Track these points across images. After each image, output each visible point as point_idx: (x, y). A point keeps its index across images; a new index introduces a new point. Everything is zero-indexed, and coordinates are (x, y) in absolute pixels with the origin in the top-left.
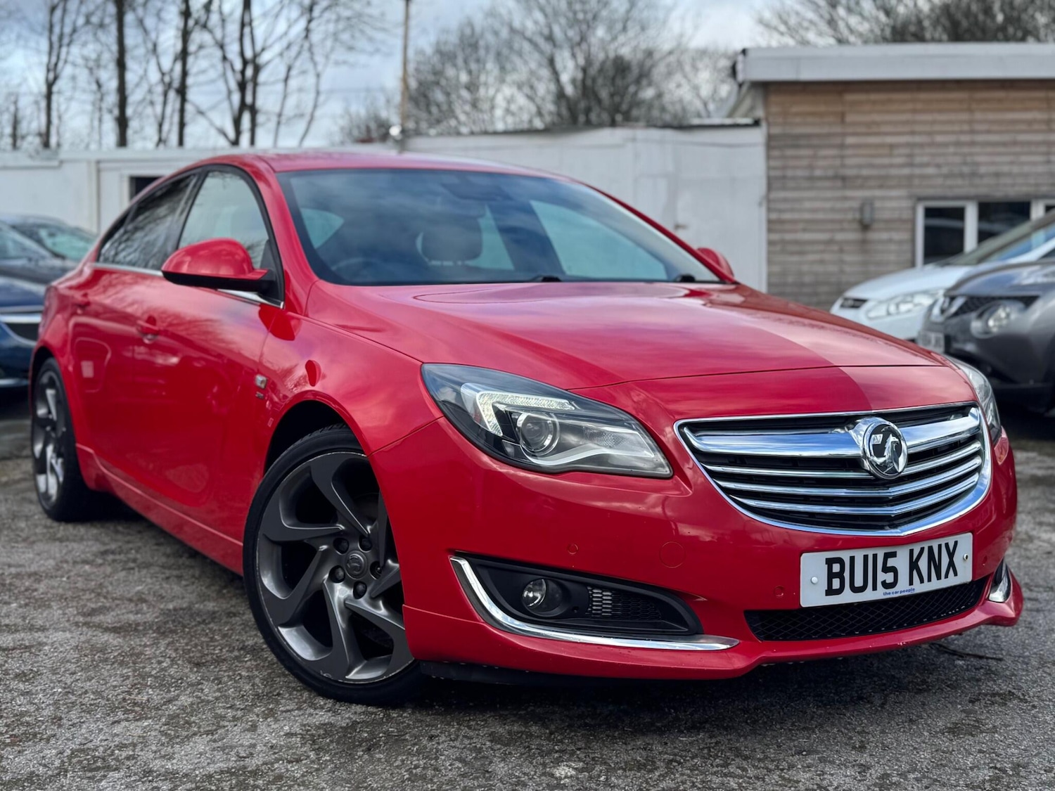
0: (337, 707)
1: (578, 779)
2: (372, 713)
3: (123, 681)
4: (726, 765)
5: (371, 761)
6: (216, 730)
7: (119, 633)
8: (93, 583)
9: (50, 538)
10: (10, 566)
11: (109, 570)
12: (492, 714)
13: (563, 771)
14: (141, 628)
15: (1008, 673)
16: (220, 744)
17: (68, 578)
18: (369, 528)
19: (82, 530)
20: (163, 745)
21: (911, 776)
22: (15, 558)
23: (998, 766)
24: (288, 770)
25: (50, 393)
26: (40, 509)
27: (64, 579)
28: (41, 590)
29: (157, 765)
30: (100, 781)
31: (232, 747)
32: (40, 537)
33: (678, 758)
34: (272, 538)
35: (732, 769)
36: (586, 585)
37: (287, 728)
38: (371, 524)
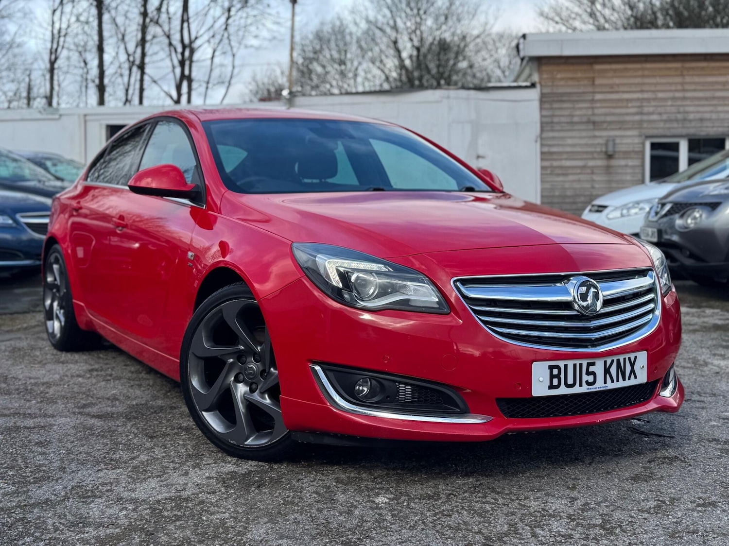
0: (239, 462)
1: (390, 504)
2: (261, 466)
3: (104, 446)
4: (485, 497)
5: (260, 494)
6: (163, 475)
7: (101, 418)
8: (84, 389)
9: (55, 361)
10: (30, 378)
11: (94, 381)
12: (338, 467)
13: (381, 500)
14: (115, 415)
15: (676, 445)
16: (165, 483)
17: (68, 386)
18: (259, 348)
19: (76, 356)
20: (129, 483)
21: (603, 504)
22: (34, 374)
23: (661, 499)
24: (207, 498)
25: (55, 267)
26: (49, 343)
27: (66, 386)
28: (51, 393)
29: (126, 494)
30: (90, 504)
31: (172, 485)
32: (49, 361)
33: (454, 493)
34: (198, 355)
35: (488, 499)
36: (395, 381)
37: (207, 474)
38: (260, 346)
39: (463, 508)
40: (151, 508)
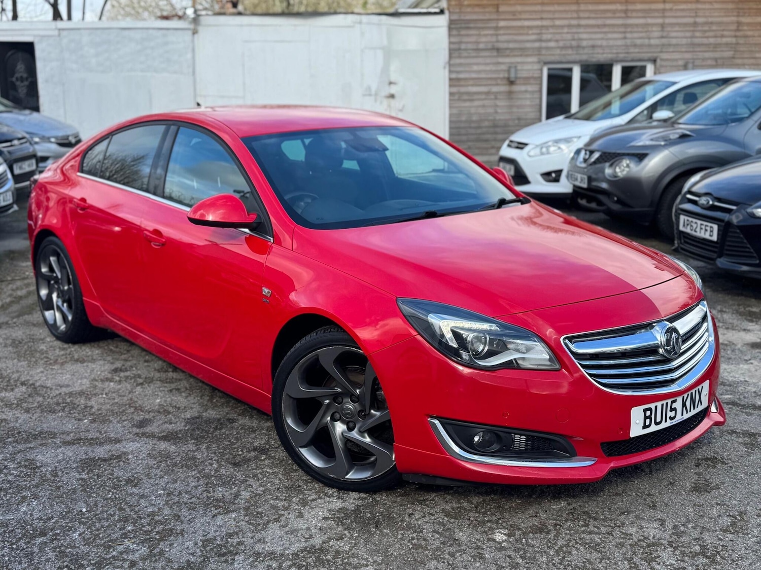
0: (341, 494)
1: (510, 542)
3: (198, 481)
4: (587, 525)
5: (383, 535)
7: (169, 441)
8: (126, 399)
9: (71, 359)
10: (61, 386)
11: (128, 385)
13: (499, 537)
14: (180, 435)
16: (287, 529)
17: (106, 394)
18: (358, 391)
20: (254, 532)
21: (690, 526)
22: (60, 379)
23: (731, 514)
24: (340, 547)
25: (53, 259)
27: (105, 396)
28: (96, 407)
29: (259, 547)
30: (233, 563)
31: (297, 531)
32: (64, 359)
33: (558, 522)
34: (292, 396)
35: (591, 528)
36: (511, 433)
37: (321, 514)
38: (359, 388)
39: (577, 543)
40: (294, 564)
